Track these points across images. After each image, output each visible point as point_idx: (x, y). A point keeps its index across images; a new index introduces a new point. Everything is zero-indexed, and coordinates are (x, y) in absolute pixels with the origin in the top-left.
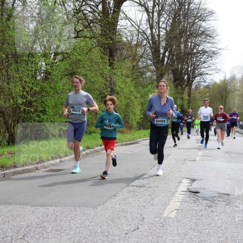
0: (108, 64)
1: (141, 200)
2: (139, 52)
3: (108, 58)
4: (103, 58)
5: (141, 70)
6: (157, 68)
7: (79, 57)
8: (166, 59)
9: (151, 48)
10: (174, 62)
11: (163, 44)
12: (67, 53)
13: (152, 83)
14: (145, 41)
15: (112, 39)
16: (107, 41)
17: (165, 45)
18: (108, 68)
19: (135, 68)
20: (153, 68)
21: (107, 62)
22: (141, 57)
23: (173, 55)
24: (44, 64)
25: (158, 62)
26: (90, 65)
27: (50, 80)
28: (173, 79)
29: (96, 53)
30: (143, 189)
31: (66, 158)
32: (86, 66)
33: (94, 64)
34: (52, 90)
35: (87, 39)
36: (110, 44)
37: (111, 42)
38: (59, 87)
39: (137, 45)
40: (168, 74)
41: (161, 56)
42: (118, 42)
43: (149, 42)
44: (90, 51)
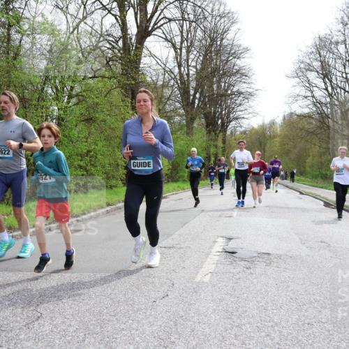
0: (130, 107)
1: (170, 263)
2: (166, 93)
3: (130, 100)
4: (124, 101)
5: (168, 114)
6: (187, 112)
7: (96, 100)
8: (197, 101)
9: (179, 89)
10: (205, 105)
11: (193, 84)
12: (82, 96)
13: (181, 129)
14: (173, 81)
15: (134, 79)
16: (128, 80)
17: (195, 85)
18: (131, 112)
19: (161, 112)
20: (182, 111)
21: (130, 105)
22: (169, 99)
23: (205, 97)
24: (56, 108)
25: (187, 105)
26: (109, 109)
27: (63, 127)
28: (205, 124)
29: (116, 95)
30: (172, 250)
31: (84, 217)
32: (105, 110)
33: (114, 108)
34: (66, 139)
35: (106, 79)
36: (132, 84)
37: (133, 82)
38: (74, 135)
39: (163, 86)
40: (199, 118)
41: (192, 97)
42: (141, 82)
43: (177, 82)
44: (109, 92)
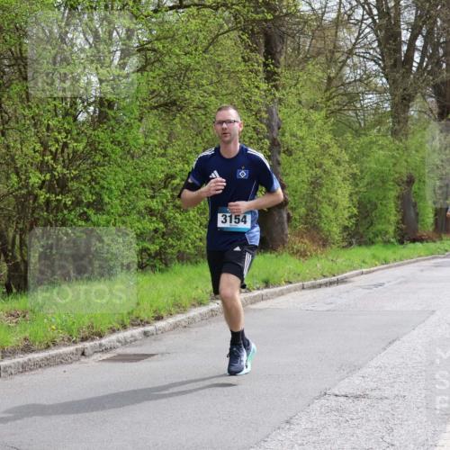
0: (262, 75)
1: (358, 432)
2: (344, 39)
3: (261, 59)
4: (249, 60)
5: (350, 89)
6: (393, 82)
7: (186, 60)
8: (417, 57)
9: (375, 28)
10: (438, 64)
11: (409, 16)
12: (154, 50)
13: (379, 123)
14: (360, 11)
15: (271, 9)
16: (258, 13)
17: (413, 17)
18: (264, 86)
19: (335, 83)
20: (381, 81)
21: (261, 69)
22: (350, 53)
23: (436, 46)
25: (395, 65)
26: (215, 79)
27: (113, 122)
28: (436, 110)
29: (231, 48)
30: (362, 404)
32: (204, 82)
33: (225, 76)
34: (118, 149)
35: (207, 11)
36: (266, 20)
37: (269, 17)
38: (136, 139)
39: (337, 23)
40: (423, 96)
41: (405, 48)
42: (286, 15)
43: (370, 13)
44: (213, 41)
